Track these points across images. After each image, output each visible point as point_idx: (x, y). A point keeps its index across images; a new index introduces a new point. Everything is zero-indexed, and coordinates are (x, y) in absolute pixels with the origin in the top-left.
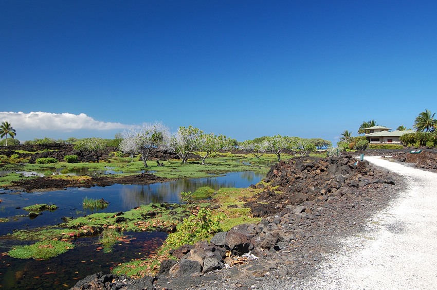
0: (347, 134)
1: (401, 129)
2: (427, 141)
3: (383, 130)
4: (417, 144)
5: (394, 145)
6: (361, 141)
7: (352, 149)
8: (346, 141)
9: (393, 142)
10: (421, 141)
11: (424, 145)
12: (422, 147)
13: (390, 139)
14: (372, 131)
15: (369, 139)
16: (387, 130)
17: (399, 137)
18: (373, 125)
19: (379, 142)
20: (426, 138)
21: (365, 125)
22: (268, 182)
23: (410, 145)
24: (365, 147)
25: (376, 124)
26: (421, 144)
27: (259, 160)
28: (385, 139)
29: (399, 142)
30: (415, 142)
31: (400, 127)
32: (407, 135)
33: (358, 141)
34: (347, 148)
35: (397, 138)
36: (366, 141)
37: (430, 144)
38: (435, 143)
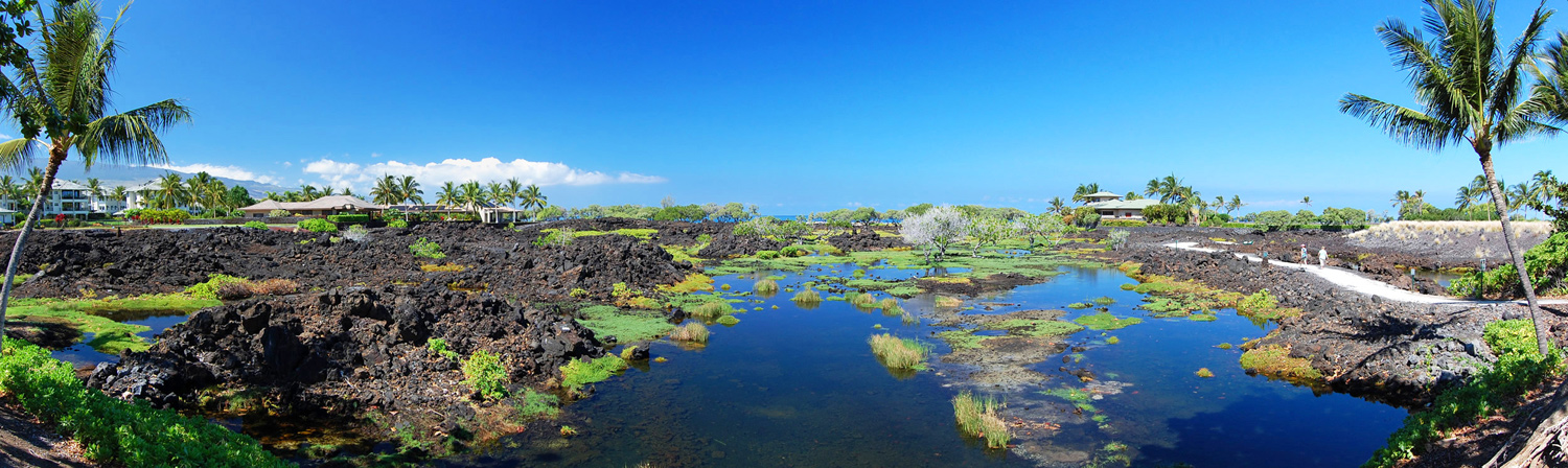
0: (1056, 203)
1: (1130, 196)
2: (1175, 216)
3: (1112, 198)
4: (1164, 221)
5: (1136, 221)
6: (1086, 214)
8: (1056, 213)
9: (1133, 217)
10: (1168, 216)
11: (1173, 220)
12: (1170, 224)
13: (1129, 213)
14: (1099, 199)
15: (1098, 212)
16: (1117, 198)
17: (1140, 209)
18: (1096, 190)
19: (1113, 217)
20: (1175, 213)
21: (1081, 190)
23: (1155, 221)
24: (1095, 224)
25: (1099, 189)
26: (1169, 220)
28: (1120, 212)
29: (1140, 217)
30: (1161, 217)
31: (1130, 194)
32: (1151, 207)
35: (1134, 211)
36: (1095, 215)
37: (1180, 220)
38: (1187, 218)
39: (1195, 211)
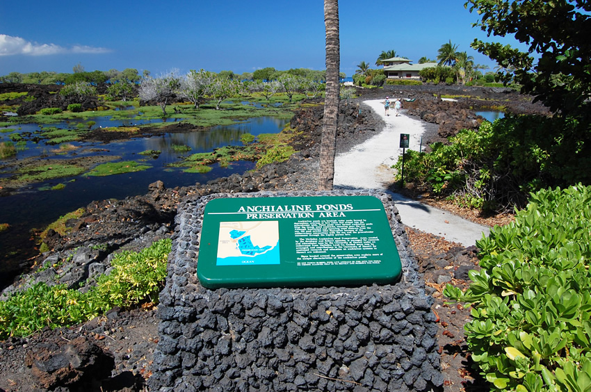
0: (363, 66)
1: (422, 61)
2: (447, 77)
3: (402, 62)
4: (437, 80)
5: (413, 80)
6: (378, 75)
7: (368, 84)
8: (362, 74)
9: (412, 77)
10: (441, 77)
11: (444, 81)
12: (441, 83)
13: (409, 74)
14: (391, 63)
15: (387, 73)
16: (407, 62)
17: (418, 71)
18: (393, 55)
19: (398, 77)
20: (446, 74)
21: (383, 56)
22: (294, 128)
23: (429, 81)
24: (382, 82)
25: (396, 55)
26: (441, 80)
27: (269, 102)
28: (404, 74)
29: (418, 77)
30: (434, 78)
31: (423, 58)
32: (426, 69)
33: (375, 75)
34: (363, 82)
35: (416, 72)
36: (384, 76)
37: (449, 80)
38: (455, 79)
39: (462, 72)
